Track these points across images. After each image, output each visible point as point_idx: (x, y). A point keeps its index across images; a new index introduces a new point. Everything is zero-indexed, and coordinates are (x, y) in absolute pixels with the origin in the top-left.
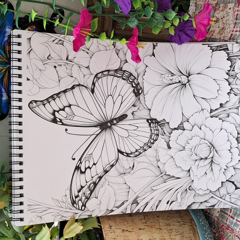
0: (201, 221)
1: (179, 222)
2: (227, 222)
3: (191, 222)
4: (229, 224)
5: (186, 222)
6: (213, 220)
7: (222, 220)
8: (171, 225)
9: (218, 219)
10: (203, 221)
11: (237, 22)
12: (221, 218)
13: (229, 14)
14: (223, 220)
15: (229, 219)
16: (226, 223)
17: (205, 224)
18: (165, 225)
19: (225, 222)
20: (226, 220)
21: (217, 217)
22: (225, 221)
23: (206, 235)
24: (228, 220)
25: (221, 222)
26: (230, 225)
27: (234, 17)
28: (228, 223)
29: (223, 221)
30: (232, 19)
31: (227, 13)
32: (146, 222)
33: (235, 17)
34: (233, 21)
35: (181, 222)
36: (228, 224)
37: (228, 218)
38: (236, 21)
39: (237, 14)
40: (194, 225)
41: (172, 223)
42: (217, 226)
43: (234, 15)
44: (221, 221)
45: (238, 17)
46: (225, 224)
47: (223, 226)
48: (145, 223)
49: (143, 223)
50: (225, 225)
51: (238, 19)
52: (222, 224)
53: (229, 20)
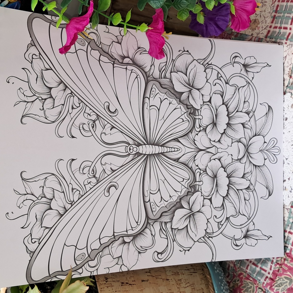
0: (216, 268)
1: (188, 270)
2: (247, 270)
3: (203, 270)
4: (250, 272)
5: (197, 270)
6: (227, 266)
7: (240, 266)
8: (179, 274)
9: (234, 265)
10: (218, 268)
11: (277, 16)
12: (239, 264)
13: (265, 4)
14: (241, 267)
15: (251, 267)
16: (246, 271)
17: (220, 272)
18: (172, 275)
19: (244, 270)
20: (246, 267)
21: (234, 263)
22: (245, 269)
23: (222, 286)
24: (249, 268)
25: (239, 269)
26: (252, 274)
27: (272, 8)
28: (248, 271)
29: (242, 269)
30: (270, 11)
31: (263, 3)
32: (150, 271)
33: (275, 9)
34: (271, 14)
35: (191, 269)
36: (249, 273)
37: (248, 265)
38: (275, 14)
39: (278, 6)
40: (207, 273)
41: (180, 271)
42: (233, 274)
43: (273, 5)
44: (239, 268)
45: (278, 9)
46: (244, 272)
47: (241, 274)
48: (148, 272)
49: (146, 272)
50: (245, 274)
51: (279, 12)
52: (239, 272)
53: (265, 11)
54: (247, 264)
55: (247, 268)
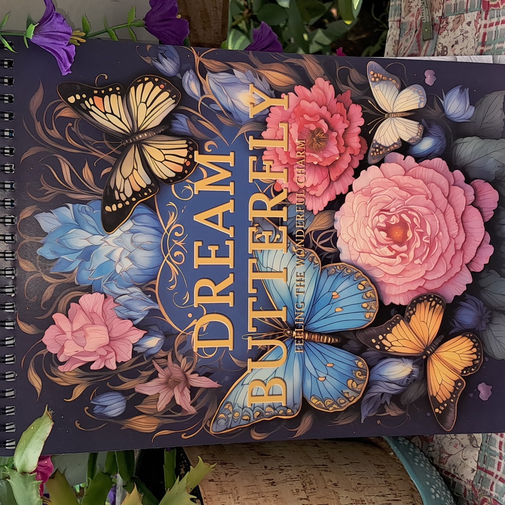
0: (433, 491)
1: (383, 496)
2: (492, 492)
3: (412, 496)
4: (497, 495)
5: (400, 496)
6: (463, 491)
7: (481, 488)
8: (365, 501)
9: (473, 486)
10: (438, 491)
11: (485, 50)
12: (479, 483)
13: (466, 35)
14: (483, 488)
15: (497, 485)
16: (491, 494)
17: (443, 499)
18: (352, 504)
19: (487, 492)
20: (489, 487)
21: (471, 482)
22: (488, 490)
24: (494, 486)
25: (480, 493)
26: (499, 498)
27: (477, 39)
28: (494, 493)
29: (484, 491)
30: (473, 45)
31: (463, 34)
32: (308, 497)
33: (480, 40)
34: (476, 50)
35: (388, 496)
36: (495, 496)
37: (493, 483)
38: (483, 48)
39: (485, 34)
40: (419, 500)
41: (367, 497)
42: (473, 503)
43: (477, 35)
44: (480, 491)
45: (486, 40)
46: (489, 496)
47: (485, 500)
48: (305, 499)
49: (301, 499)
50: (489, 499)
51: (487, 43)
52: (481, 498)
53: (467, 47)
54: (491, 482)
55: (491, 489)
